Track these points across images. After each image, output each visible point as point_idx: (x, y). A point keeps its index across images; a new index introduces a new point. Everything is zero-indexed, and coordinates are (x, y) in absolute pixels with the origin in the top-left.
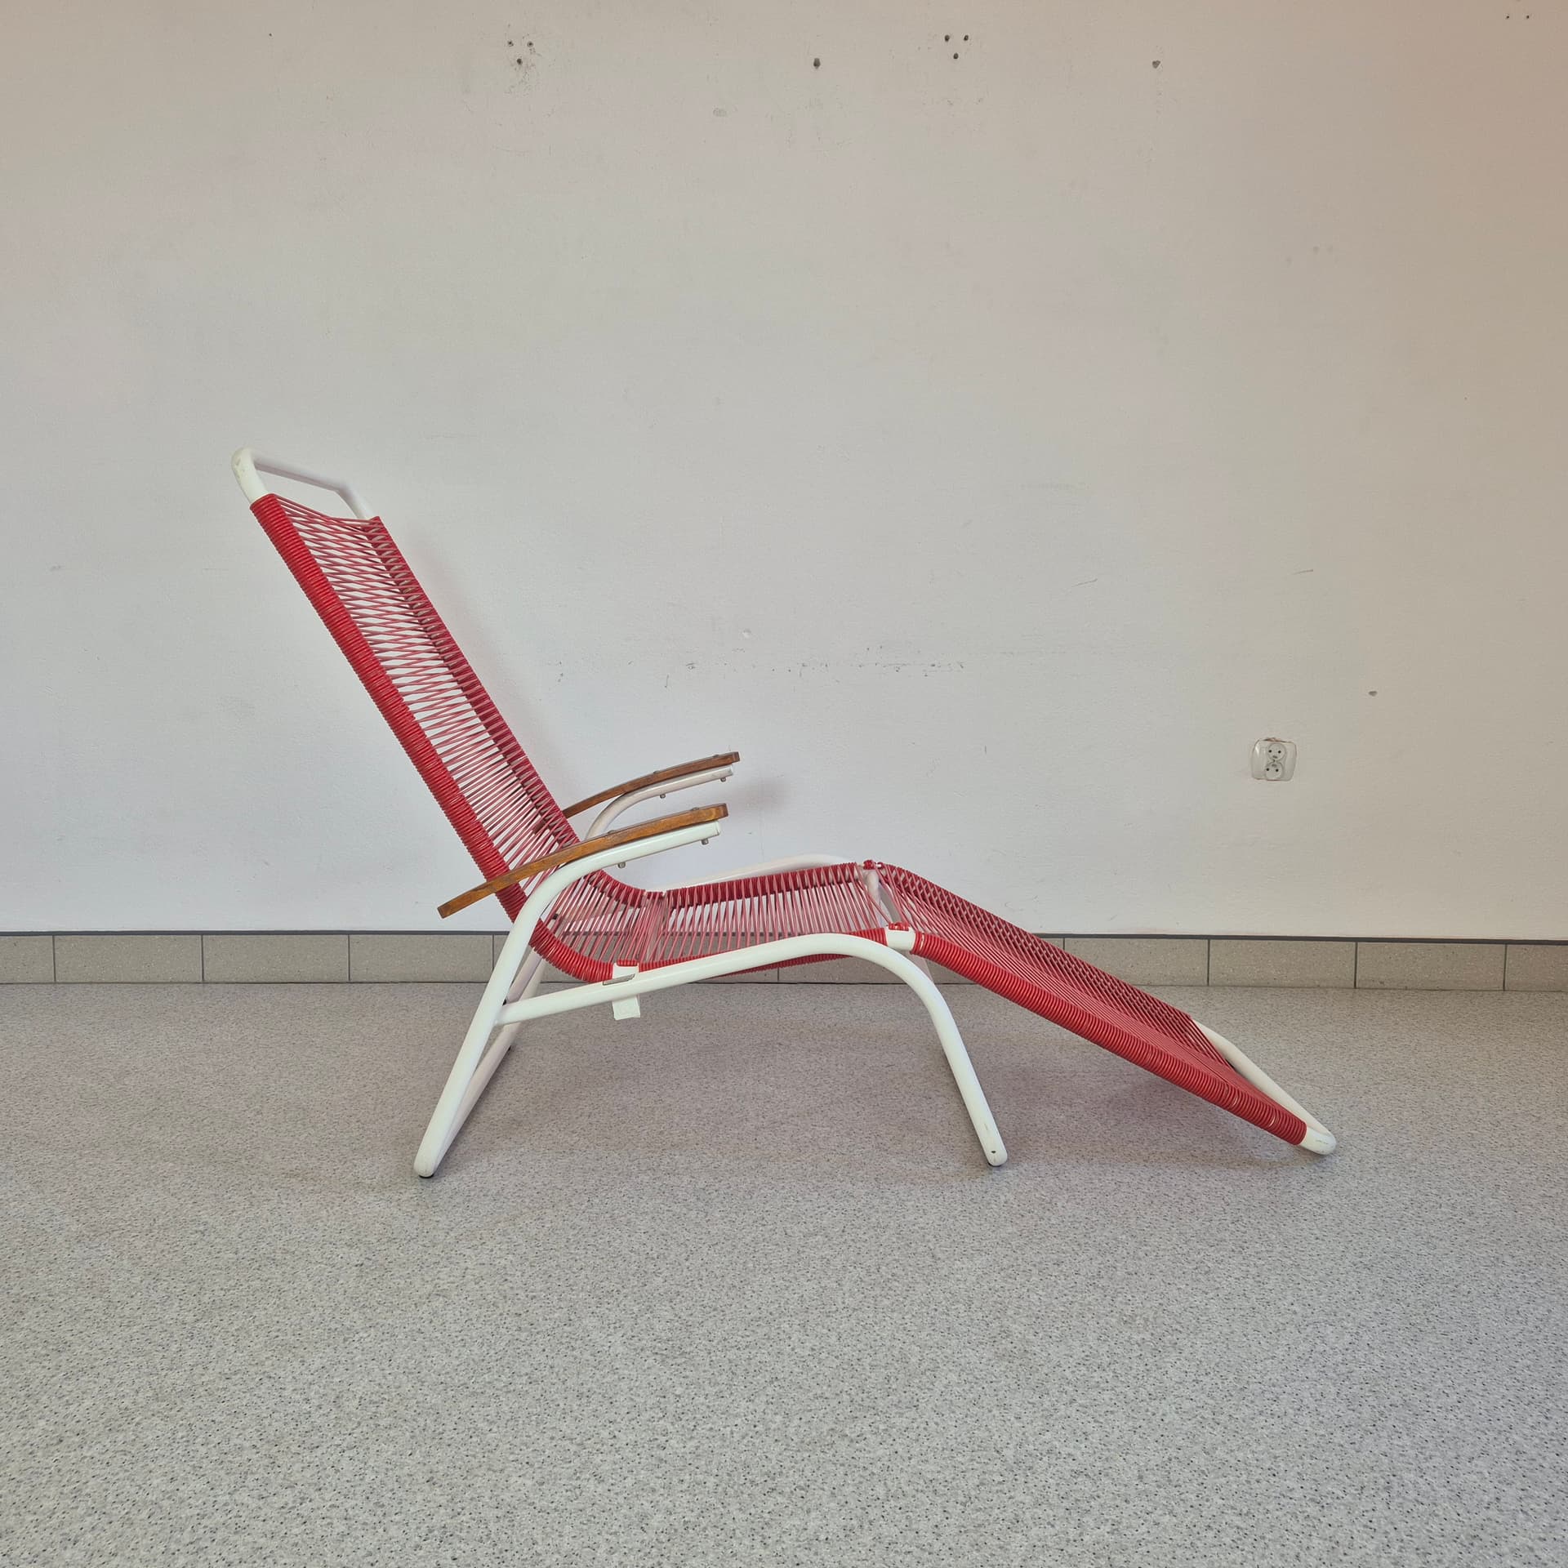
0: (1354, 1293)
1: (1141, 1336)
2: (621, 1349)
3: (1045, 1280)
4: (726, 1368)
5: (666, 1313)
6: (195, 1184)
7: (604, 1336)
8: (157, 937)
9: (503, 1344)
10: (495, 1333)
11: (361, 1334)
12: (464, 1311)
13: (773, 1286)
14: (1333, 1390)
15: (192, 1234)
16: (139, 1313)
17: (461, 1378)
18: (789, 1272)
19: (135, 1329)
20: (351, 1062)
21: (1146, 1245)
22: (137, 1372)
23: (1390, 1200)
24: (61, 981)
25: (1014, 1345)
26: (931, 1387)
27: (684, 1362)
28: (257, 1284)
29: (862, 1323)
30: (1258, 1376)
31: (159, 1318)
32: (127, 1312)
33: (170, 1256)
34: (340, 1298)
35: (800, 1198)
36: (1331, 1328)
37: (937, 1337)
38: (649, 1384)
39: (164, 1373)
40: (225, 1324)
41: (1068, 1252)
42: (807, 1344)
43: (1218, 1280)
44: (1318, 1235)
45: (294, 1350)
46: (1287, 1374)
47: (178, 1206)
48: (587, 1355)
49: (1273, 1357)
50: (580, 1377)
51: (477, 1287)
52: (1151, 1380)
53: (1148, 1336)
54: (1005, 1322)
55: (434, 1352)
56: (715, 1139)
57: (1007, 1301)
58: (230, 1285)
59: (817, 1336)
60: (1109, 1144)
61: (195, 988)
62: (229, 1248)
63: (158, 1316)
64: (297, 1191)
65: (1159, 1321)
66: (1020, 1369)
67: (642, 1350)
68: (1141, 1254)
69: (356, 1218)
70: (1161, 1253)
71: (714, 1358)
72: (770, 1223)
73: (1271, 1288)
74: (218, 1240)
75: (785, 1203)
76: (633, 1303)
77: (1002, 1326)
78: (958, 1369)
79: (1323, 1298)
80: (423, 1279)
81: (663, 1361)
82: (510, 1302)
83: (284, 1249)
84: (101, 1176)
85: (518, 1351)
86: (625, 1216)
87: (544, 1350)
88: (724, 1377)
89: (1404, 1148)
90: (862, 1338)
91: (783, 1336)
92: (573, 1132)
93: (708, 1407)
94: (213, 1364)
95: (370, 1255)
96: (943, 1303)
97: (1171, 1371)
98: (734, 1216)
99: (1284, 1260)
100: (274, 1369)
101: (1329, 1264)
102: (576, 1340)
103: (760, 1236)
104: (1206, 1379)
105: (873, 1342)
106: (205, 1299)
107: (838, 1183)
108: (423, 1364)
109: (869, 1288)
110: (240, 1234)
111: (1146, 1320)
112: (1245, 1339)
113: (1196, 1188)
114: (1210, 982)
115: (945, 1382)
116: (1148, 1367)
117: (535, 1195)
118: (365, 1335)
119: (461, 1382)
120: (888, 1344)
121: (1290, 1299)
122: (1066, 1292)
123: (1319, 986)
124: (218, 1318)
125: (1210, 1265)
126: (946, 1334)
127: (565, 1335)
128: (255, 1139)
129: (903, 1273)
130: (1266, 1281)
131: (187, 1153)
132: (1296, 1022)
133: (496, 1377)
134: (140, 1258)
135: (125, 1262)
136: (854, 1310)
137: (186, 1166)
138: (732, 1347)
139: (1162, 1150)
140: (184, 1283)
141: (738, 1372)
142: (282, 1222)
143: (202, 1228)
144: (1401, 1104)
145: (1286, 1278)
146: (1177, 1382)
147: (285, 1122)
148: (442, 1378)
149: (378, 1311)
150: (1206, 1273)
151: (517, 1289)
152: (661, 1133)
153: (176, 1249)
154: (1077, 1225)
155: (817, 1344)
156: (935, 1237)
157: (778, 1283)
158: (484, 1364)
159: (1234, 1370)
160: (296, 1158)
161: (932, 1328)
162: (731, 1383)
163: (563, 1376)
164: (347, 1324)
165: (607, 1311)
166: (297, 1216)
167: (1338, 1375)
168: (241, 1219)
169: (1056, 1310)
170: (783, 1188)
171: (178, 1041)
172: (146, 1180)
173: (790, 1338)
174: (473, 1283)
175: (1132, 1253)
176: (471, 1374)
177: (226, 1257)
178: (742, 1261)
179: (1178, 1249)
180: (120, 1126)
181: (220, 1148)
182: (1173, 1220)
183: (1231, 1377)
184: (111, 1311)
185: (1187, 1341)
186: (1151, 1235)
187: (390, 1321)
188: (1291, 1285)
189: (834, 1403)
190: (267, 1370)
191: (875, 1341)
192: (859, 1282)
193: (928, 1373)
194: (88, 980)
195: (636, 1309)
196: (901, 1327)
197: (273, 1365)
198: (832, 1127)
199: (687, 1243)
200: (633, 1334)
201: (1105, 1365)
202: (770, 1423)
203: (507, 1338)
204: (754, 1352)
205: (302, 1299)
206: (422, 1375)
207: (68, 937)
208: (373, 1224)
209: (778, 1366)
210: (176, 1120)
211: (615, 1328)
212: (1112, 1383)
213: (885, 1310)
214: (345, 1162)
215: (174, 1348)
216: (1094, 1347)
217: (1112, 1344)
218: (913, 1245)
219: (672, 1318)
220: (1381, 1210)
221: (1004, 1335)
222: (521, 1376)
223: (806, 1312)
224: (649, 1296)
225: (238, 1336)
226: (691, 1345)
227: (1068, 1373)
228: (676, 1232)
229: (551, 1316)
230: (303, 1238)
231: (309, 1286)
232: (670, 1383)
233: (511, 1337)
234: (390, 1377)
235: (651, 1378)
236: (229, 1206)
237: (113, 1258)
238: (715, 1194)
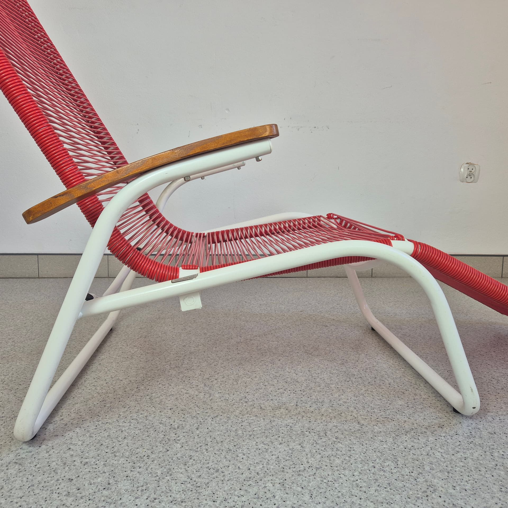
13: (257, 449)
18: (267, 437)
29: (325, 481)
35: (266, 384)
59: (294, 494)
72: (250, 400)
75: (258, 387)
91: (269, 495)
98: (227, 396)
120: (349, 500)
136: (317, 469)
157: (260, 447)
161: (377, 484)
173: (274, 496)
192: (315, 445)
196: (354, 483)
213: (338, 468)
223: (283, 471)
238: (216, 381)
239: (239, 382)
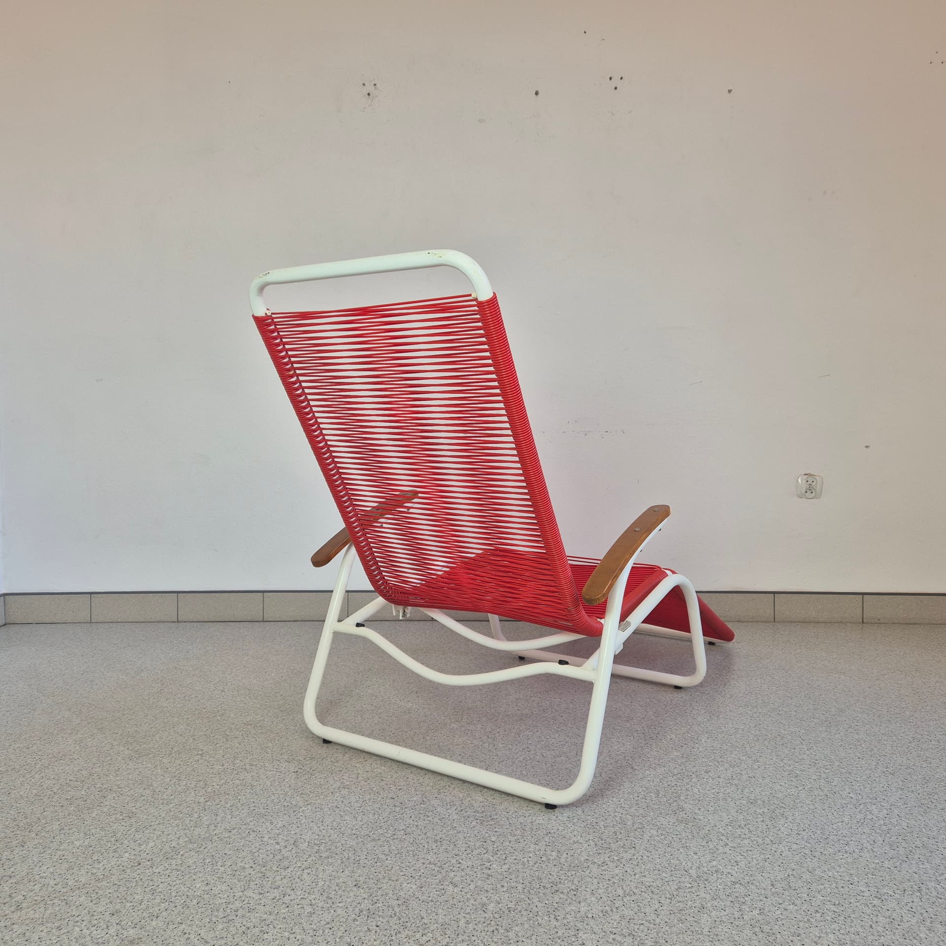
0: (885, 787)
1: (762, 810)
2: (456, 817)
3: (700, 781)
4: (519, 827)
5: (479, 798)
6: (192, 729)
7: (445, 810)
8: (151, 594)
9: (387, 814)
10: (381, 808)
11: (303, 808)
12: (361, 796)
14: (880, 839)
15: (195, 756)
16: (172, 797)
17: (365, 832)
18: (548, 776)
19: (171, 806)
20: (272, 664)
21: (758, 762)
22: (177, 828)
23: (900, 737)
24: (95, 621)
25: (687, 815)
26: (642, 837)
27: (494, 824)
28: (237, 782)
30: (835, 832)
31: (185, 800)
32: (165, 797)
33: (184, 768)
34: (288, 789)
35: (548, 737)
36: (874, 807)
37: (641, 811)
38: (475, 835)
39: (192, 828)
40: (223, 803)
41: (712, 766)
42: (565, 814)
43: (804, 780)
44: (860, 757)
45: (265, 817)
46: (852, 831)
47: (184, 741)
48: (436, 820)
49: (842, 822)
50: (435, 831)
51: (366, 783)
52: (772, 834)
53: (766, 811)
54: (680, 803)
55: (347, 818)
56: (492, 705)
57: (679, 792)
58: (222, 783)
60: (727, 707)
61: (173, 624)
62: (218, 763)
63: (184, 799)
64: (252, 733)
65: (771, 802)
66: (693, 828)
67: (468, 817)
68: (756, 767)
69: (289, 747)
70: (767, 766)
71: (511, 822)
72: (532, 750)
73: (835, 784)
74: (211, 759)
75: (540, 740)
76: (459, 792)
77: (678, 805)
78: (656, 828)
79: (868, 790)
80: (334, 779)
81: (482, 823)
82: (387, 792)
83: (251, 764)
84: (136, 725)
85: (396, 817)
86: (447, 746)
88: (519, 831)
89: (904, 709)
92: (408, 701)
93: (512, 847)
94: (220, 824)
95: (301, 767)
96: (642, 793)
97: (782, 829)
98: (511, 746)
99: (841, 770)
100: (256, 827)
101: (868, 772)
102: (429, 812)
103: (528, 757)
104: (804, 833)
106: (209, 790)
107: (569, 729)
108: (342, 824)
109: (597, 785)
110: (224, 755)
111: (764, 802)
112: (824, 812)
113: (783, 732)
114: (776, 619)
115: (650, 835)
116: (768, 827)
117: (392, 735)
118: (306, 809)
119: (366, 834)
120: (613, 814)
121: (848, 790)
122: (714, 787)
123: (841, 622)
124: (218, 800)
125: (797, 772)
126: (646, 809)
127: (422, 809)
128: (223, 705)
129: (616, 777)
130: (832, 781)
131: (184, 713)
132: (830, 642)
133: (385, 831)
134: (167, 768)
135: (159, 770)
137: (185, 720)
138: (521, 816)
139: (760, 711)
140: (195, 781)
141: (526, 829)
142: (247, 749)
143: (200, 752)
144: (900, 686)
145: (844, 779)
146: (787, 835)
147: (239, 696)
148: (354, 832)
149: (311, 796)
150: (796, 776)
151: (390, 784)
152: (460, 702)
153: (188, 763)
154: (715, 751)
156: (632, 758)
158: (377, 824)
159: (820, 829)
160: (248, 715)
161: (638, 806)
162: (523, 835)
163: (424, 831)
164: (294, 803)
165: (444, 797)
166: (255, 746)
167: (882, 831)
168: (223, 747)
169: (710, 797)
170: (537, 731)
171: (169, 653)
172: (164, 727)
174: (363, 781)
175: (750, 767)
176: (371, 830)
177: (217, 768)
178: (519, 770)
179: (777, 764)
180: (143, 699)
181: (204, 710)
182: (772, 748)
183: (819, 832)
184: (156, 796)
185: (789, 813)
186: (760, 756)
187: (319, 801)
188: (847, 783)
189: (586, 845)
190: (252, 827)
191: (605, 813)
193: (639, 830)
194: (110, 621)
195: (461, 796)
196: (619, 806)
197: (254, 825)
198: (561, 699)
199: (485, 760)
200: (461, 809)
201: (743, 826)
202: (550, 856)
204: (534, 819)
205: (265, 790)
206: (342, 830)
207: (99, 595)
208: (300, 750)
209: (550, 826)
210: (175, 695)
211: (450, 805)
212: (748, 835)
214: (278, 717)
215: (196, 815)
216: (735, 816)
217: (745, 814)
218: (619, 762)
219: (483, 800)
220: (896, 743)
221: (681, 810)
222: (400, 831)
224: (468, 789)
225: (232, 809)
226: (496, 815)
227: (721, 830)
228: (477, 755)
229: (412, 799)
230: (260, 758)
231: (268, 783)
232: (487, 835)
233: (390, 810)
234: (323, 831)
235: (476, 832)
236: (215, 741)
237: (151, 768)
238: (498, 734)
239: (521, 736)
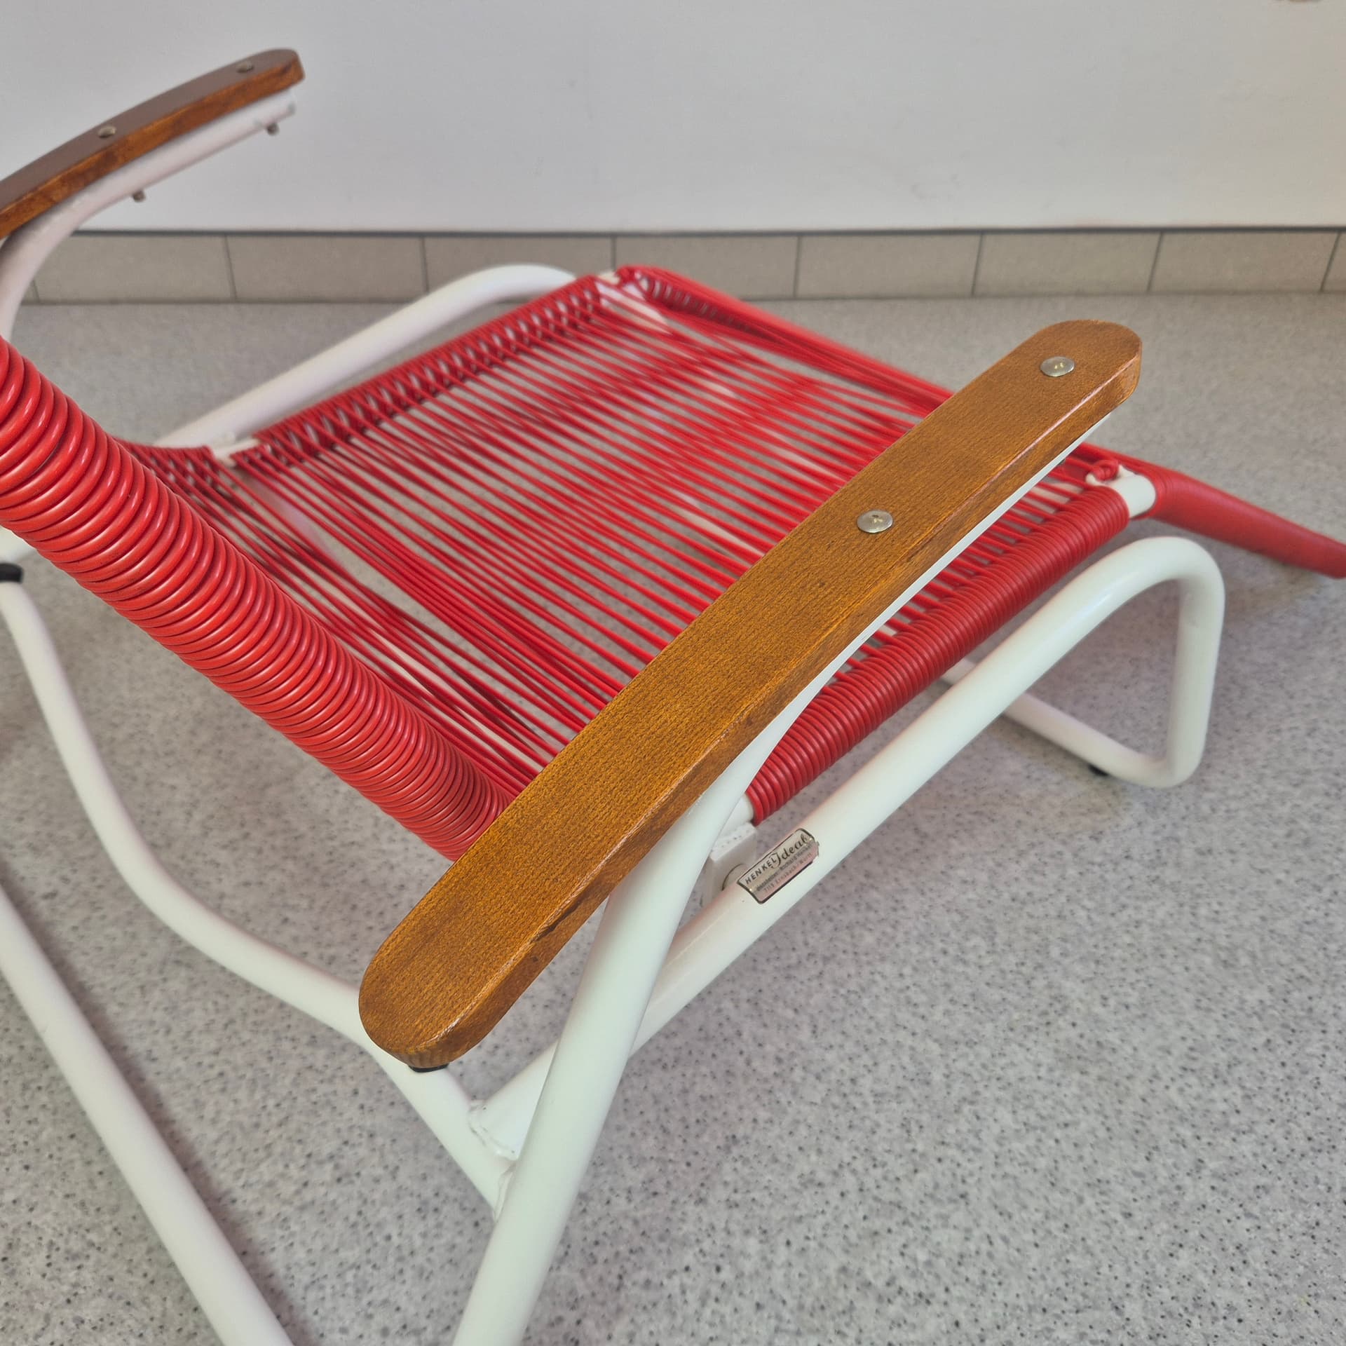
87: (356, 1093)
90: (848, 1026)
105: (867, 1037)
155: (783, 1045)
203: (294, 1064)
